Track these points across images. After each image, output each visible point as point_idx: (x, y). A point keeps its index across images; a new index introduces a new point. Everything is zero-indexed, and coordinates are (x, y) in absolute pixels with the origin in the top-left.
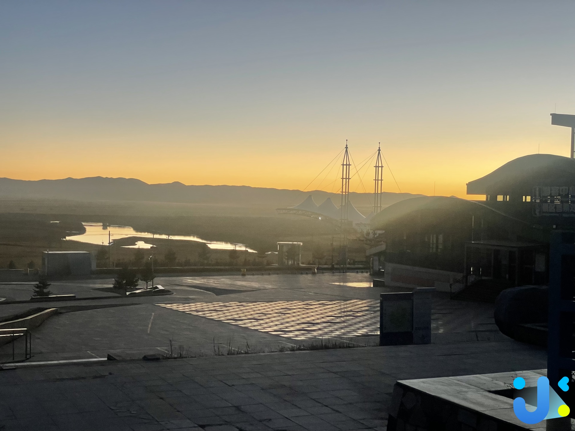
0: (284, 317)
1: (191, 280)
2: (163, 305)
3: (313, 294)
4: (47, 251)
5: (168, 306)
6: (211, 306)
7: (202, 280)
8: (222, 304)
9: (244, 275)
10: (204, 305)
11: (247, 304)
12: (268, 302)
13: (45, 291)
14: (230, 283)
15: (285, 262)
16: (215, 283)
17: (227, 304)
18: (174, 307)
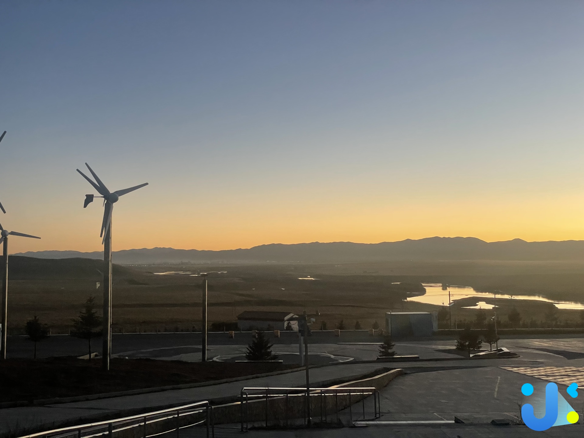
2: (510, 369)
4: (390, 312)
5: (515, 370)
6: (562, 371)
7: (551, 343)
8: (574, 369)
10: (555, 369)
13: (390, 351)
17: (580, 369)
18: (522, 371)
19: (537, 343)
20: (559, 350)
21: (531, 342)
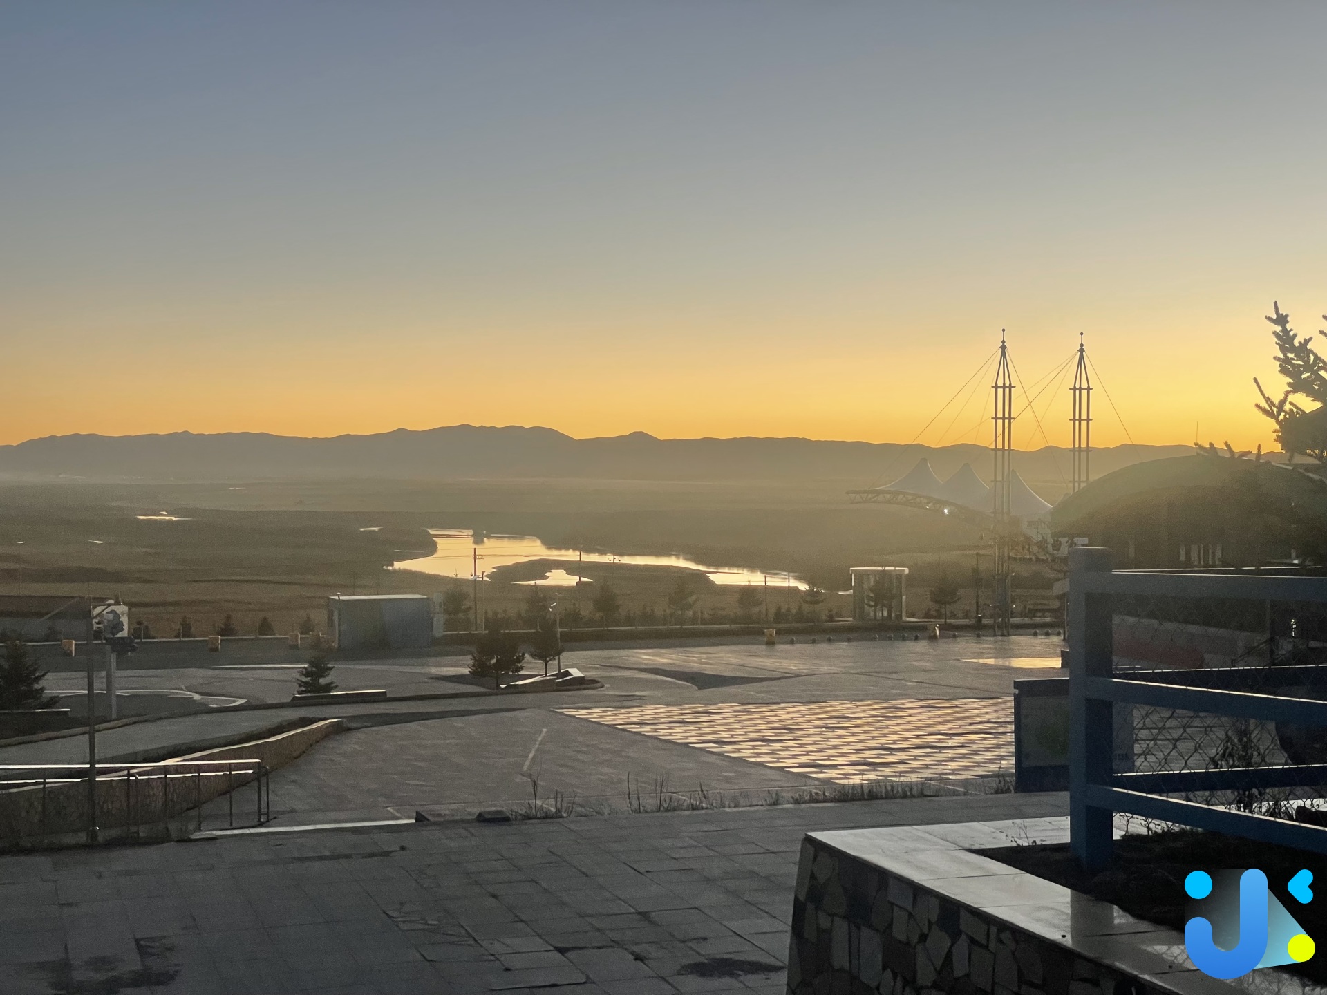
0: (830, 735)
1: (650, 656)
2: (572, 712)
3: (915, 684)
4: (337, 595)
5: (582, 713)
6: (675, 714)
7: (674, 656)
8: (700, 709)
9: (770, 643)
10: (661, 710)
11: (757, 708)
12: (804, 703)
13: (322, 681)
14: (734, 661)
15: (869, 614)
16: (701, 663)
17: (712, 708)
18: (595, 715)
19: (647, 656)
20: (688, 670)
21: (634, 654)
